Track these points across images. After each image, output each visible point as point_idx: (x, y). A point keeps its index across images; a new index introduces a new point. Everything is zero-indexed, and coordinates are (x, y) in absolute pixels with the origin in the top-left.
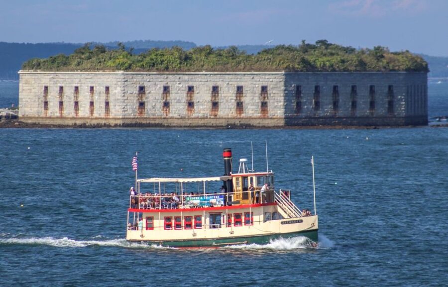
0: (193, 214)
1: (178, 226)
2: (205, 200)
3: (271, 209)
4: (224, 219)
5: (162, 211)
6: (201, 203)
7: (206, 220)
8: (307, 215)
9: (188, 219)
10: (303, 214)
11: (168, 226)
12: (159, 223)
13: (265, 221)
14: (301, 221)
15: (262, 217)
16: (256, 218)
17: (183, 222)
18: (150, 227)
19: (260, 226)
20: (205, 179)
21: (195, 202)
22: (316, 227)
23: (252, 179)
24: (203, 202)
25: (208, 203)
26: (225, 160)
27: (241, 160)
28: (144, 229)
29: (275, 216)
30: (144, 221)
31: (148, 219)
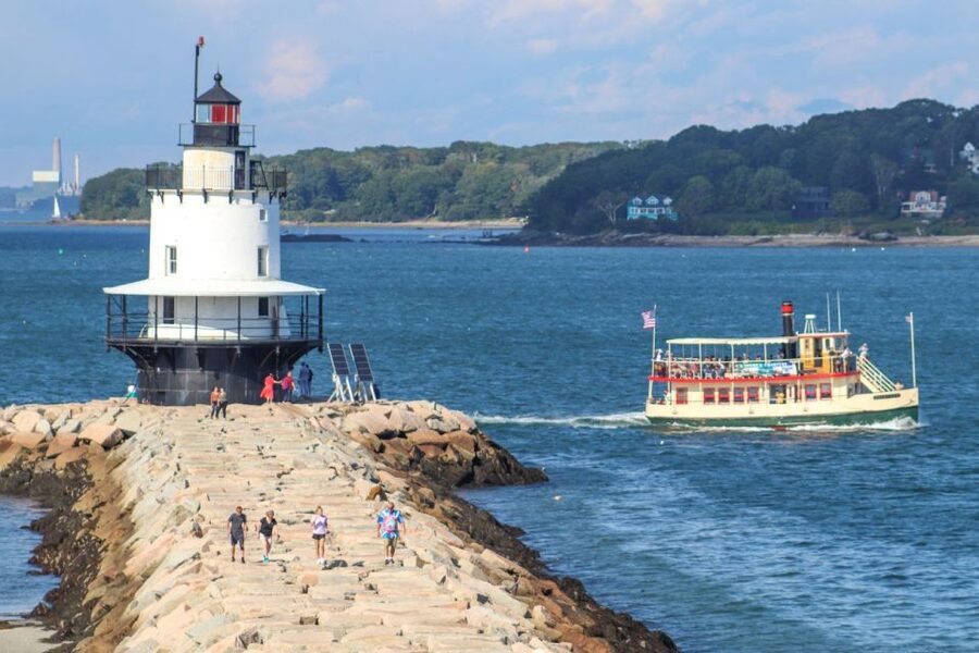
0: (745, 385)
1: (724, 399)
2: (766, 368)
3: (853, 380)
4: (790, 391)
5: (703, 381)
6: (760, 372)
7: (765, 394)
8: (905, 388)
9: (739, 390)
10: (898, 386)
11: (709, 399)
12: (696, 395)
13: (849, 396)
14: (898, 396)
15: (844, 390)
16: (835, 391)
17: (731, 395)
18: (681, 401)
19: (841, 401)
20: (765, 341)
21: (751, 370)
22: (916, 403)
23: (828, 342)
24: (764, 370)
25: (771, 372)
26: (784, 317)
27: (808, 317)
28: (674, 403)
29: (859, 389)
30: (674, 393)
31: (680, 390)
